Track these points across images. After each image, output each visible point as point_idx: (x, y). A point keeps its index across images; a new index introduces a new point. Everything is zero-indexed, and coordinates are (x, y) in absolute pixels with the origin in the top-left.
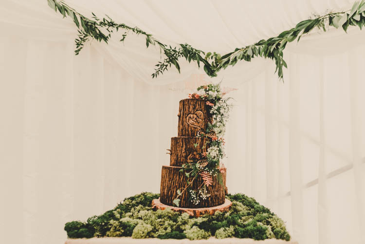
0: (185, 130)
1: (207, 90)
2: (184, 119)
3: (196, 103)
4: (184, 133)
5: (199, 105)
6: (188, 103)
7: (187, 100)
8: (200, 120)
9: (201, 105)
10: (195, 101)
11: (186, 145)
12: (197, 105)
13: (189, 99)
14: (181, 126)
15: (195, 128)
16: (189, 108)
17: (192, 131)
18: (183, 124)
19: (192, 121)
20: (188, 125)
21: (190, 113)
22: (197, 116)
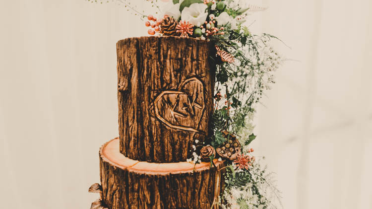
0: (151, 141)
1: (213, 8)
2: (145, 104)
3: (185, 53)
4: (147, 150)
5: (192, 60)
6: (158, 53)
7: (152, 39)
8: (197, 107)
9: (198, 60)
10: (181, 47)
11: (163, 199)
12: (189, 59)
13: (160, 39)
14: (134, 126)
15: (184, 134)
16: (162, 69)
17: (173, 144)
18: (140, 121)
19: (173, 113)
20: (162, 126)
21: (165, 86)
22: (190, 98)
